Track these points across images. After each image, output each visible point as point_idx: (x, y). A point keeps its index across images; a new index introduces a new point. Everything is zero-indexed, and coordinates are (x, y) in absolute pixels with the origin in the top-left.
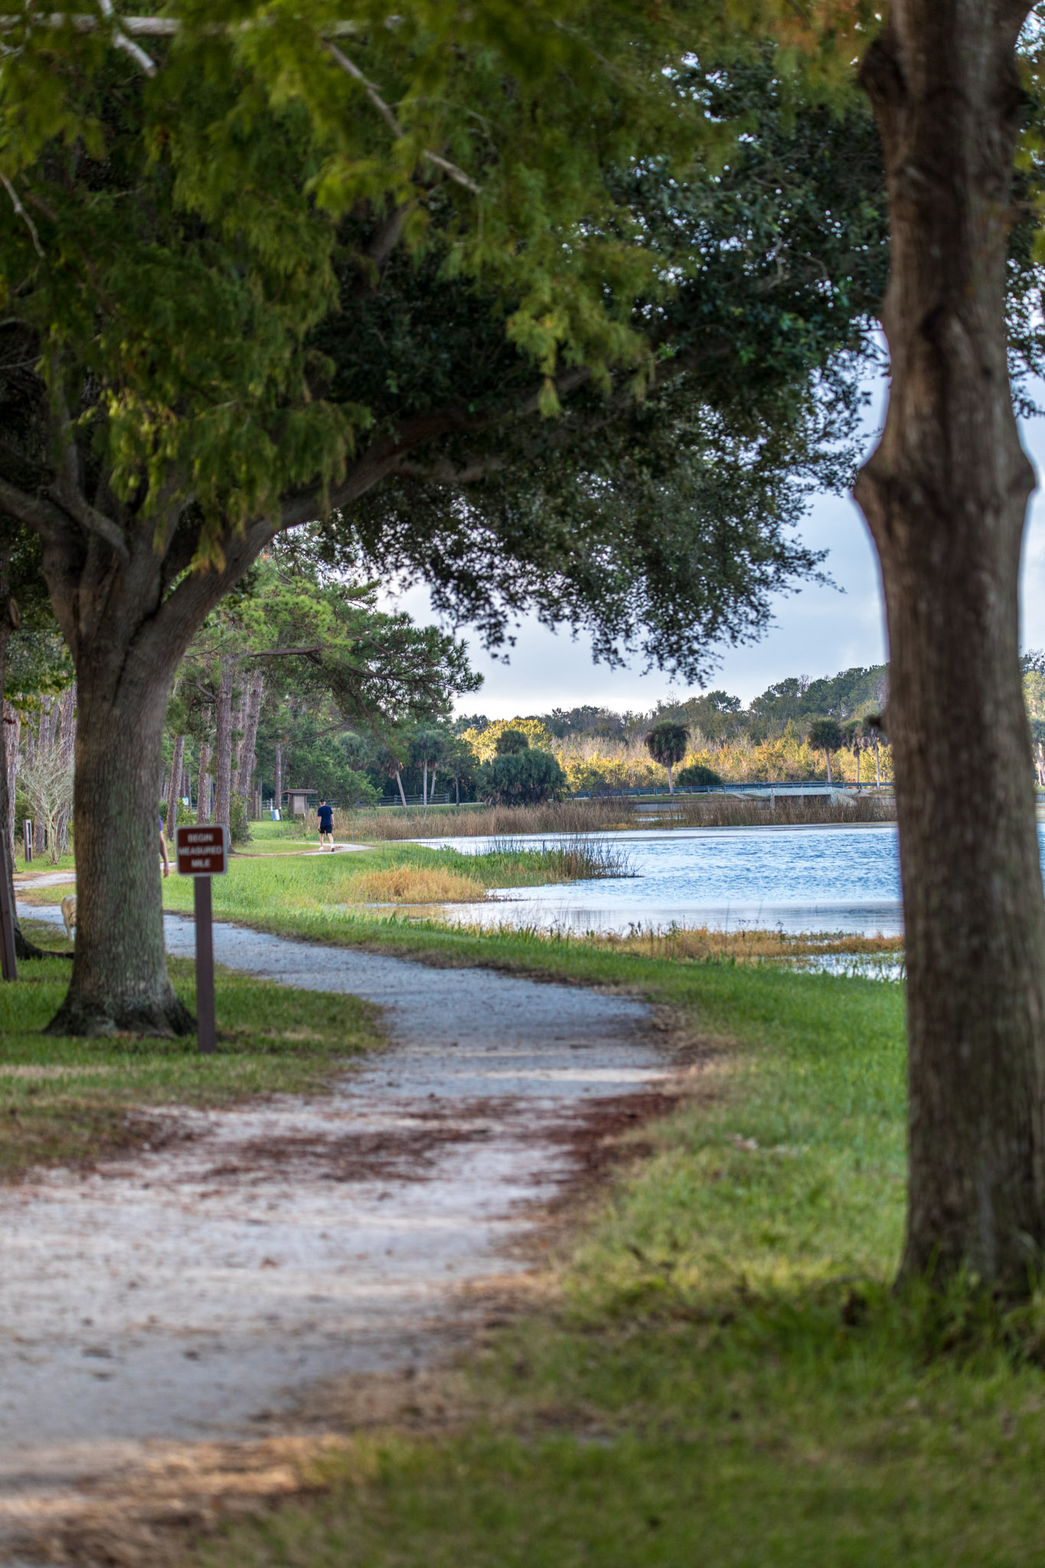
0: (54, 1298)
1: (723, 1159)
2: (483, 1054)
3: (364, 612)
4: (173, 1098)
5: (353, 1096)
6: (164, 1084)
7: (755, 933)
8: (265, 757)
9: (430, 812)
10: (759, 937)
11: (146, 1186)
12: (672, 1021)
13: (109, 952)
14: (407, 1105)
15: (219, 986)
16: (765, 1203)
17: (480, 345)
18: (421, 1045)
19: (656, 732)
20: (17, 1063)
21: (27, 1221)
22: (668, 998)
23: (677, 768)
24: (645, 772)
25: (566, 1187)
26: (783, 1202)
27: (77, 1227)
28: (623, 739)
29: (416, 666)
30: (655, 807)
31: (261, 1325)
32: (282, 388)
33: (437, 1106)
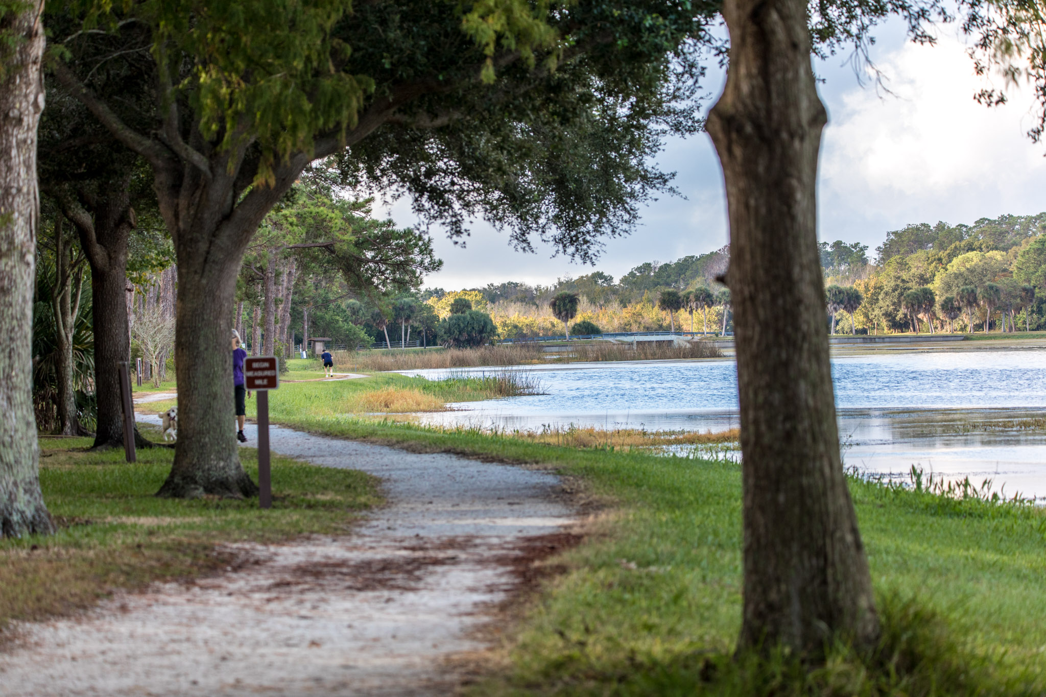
0: (172, 667)
1: (614, 575)
2: (450, 509)
3: (362, 219)
4: (245, 537)
5: (364, 536)
6: (238, 528)
7: (626, 431)
8: (296, 316)
9: (407, 353)
10: (629, 434)
11: (230, 594)
12: (575, 487)
13: (199, 442)
14: (401, 541)
15: (273, 465)
16: (644, 604)
17: (447, 35)
18: (408, 503)
19: (557, 299)
20: (139, 516)
21: (151, 617)
22: (571, 472)
23: (571, 323)
24: (550, 326)
25: (510, 594)
26: (655, 603)
27: (185, 621)
28: (535, 304)
29: (398, 255)
30: (556, 349)
31: (311, 684)
32: (315, 64)
33: (421, 542)
